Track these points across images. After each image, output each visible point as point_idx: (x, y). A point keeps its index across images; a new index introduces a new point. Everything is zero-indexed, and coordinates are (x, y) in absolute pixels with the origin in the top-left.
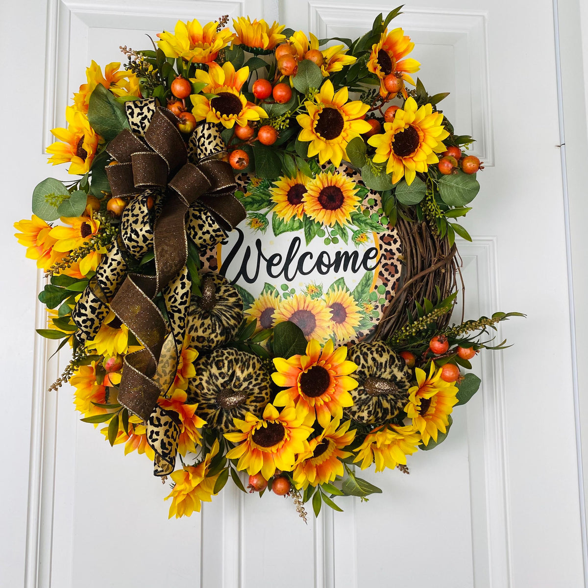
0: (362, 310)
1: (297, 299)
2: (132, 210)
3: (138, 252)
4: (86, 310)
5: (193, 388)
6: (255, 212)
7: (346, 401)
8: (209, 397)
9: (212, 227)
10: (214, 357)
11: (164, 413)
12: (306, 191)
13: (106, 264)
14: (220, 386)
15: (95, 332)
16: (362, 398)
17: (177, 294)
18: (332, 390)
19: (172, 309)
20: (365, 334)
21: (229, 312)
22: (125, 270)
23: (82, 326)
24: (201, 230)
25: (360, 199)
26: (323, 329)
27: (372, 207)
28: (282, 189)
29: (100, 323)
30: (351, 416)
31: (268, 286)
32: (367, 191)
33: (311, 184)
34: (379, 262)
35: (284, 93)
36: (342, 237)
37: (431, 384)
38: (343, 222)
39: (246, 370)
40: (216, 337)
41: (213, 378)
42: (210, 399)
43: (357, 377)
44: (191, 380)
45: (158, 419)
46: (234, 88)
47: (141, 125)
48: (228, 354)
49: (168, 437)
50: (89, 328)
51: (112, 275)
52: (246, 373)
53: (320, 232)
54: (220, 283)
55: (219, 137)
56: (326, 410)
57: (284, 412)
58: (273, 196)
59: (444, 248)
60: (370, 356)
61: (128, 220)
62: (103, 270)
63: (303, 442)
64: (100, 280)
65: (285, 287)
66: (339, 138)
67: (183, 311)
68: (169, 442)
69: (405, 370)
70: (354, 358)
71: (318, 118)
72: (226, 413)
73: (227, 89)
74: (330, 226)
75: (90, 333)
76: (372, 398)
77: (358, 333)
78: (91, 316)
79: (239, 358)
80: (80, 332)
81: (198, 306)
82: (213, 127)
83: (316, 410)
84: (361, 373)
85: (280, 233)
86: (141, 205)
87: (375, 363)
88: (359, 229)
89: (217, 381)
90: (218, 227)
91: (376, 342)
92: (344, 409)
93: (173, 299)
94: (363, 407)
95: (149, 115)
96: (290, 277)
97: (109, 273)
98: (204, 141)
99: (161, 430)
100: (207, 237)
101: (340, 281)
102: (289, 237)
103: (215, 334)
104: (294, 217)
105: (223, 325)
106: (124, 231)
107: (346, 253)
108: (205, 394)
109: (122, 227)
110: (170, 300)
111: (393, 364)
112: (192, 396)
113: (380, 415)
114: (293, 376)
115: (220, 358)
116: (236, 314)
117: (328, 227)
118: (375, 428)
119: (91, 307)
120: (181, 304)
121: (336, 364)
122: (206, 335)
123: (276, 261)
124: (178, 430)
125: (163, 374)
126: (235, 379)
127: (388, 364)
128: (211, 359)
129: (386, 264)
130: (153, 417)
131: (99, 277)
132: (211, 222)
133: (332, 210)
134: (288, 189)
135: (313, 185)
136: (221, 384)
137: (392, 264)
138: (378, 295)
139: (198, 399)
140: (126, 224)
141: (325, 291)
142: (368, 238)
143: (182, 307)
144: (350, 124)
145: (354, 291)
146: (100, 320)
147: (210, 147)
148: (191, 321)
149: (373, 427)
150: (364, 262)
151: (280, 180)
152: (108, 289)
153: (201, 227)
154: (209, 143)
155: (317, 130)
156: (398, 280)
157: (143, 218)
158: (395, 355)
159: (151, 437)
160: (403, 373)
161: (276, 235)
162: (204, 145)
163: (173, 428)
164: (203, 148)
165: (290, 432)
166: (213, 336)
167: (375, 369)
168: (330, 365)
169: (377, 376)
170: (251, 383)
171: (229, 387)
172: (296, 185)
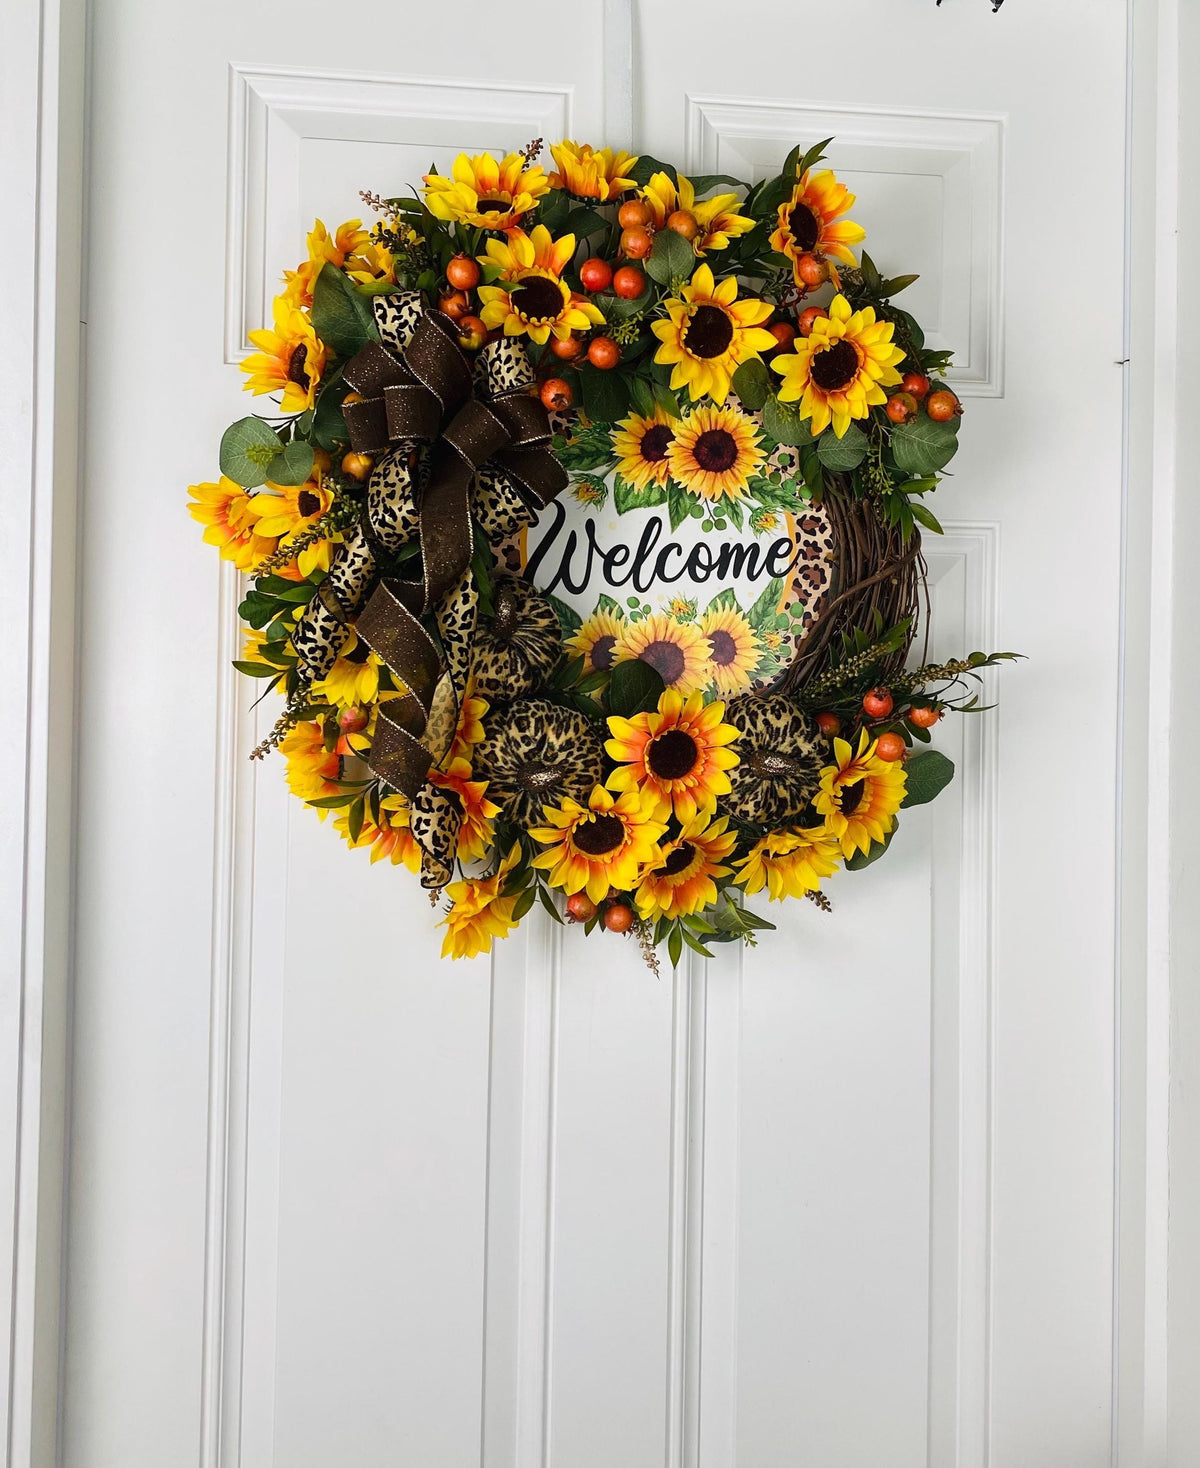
0: (763, 643)
1: (654, 623)
2: (385, 476)
3: (395, 543)
4: (314, 633)
5: (482, 759)
6: (586, 473)
7: (721, 785)
8: (506, 773)
9: (511, 503)
10: (513, 712)
11: (437, 793)
12: (673, 438)
13: (346, 561)
14: (522, 756)
15: (328, 667)
16: (746, 783)
17: (457, 612)
18: (699, 769)
19: (448, 636)
20: (765, 684)
21: (537, 641)
22: (373, 571)
23: (307, 658)
24: (494, 508)
25: (766, 454)
26: (697, 675)
27: (785, 468)
28: (632, 434)
29: (335, 654)
30: (731, 811)
31: (605, 600)
32: (777, 441)
33: (682, 425)
34: (795, 563)
35: (631, 285)
36: (732, 519)
37: (863, 765)
38: (735, 493)
39: (564, 733)
40: (517, 681)
41: (513, 743)
42: (507, 777)
43: (738, 749)
44: (478, 746)
45: (429, 802)
46: (550, 270)
47: (399, 335)
48: (535, 709)
49: (443, 828)
50: (319, 661)
51: (355, 578)
52: (563, 738)
53: (696, 510)
54: (524, 596)
55: (525, 360)
56: (689, 799)
57: (622, 800)
58: (616, 445)
60: (761, 717)
61: (379, 493)
62: (340, 570)
63: (652, 846)
64: (334, 587)
65: (634, 602)
66: (725, 356)
67: (466, 639)
68: (444, 836)
69: (816, 740)
70: (735, 720)
71: (689, 324)
72: (533, 798)
73: (539, 271)
74: (712, 500)
75: (320, 669)
76: (761, 781)
77: (754, 681)
78: (322, 642)
79: (552, 716)
80: (305, 667)
81: (489, 631)
82: (515, 343)
83: (673, 799)
84: (746, 743)
85: (628, 509)
86: (400, 469)
87: (767, 729)
88: (761, 505)
89: (518, 749)
90: (521, 504)
91: (774, 697)
92: (719, 798)
93: (450, 620)
94: (747, 796)
95: (412, 320)
96: (643, 585)
97: (349, 576)
98: (500, 367)
99: (433, 817)
100: (503, 519)
101: (728, 595)
102: (643, 516)
103: (516, 676)
104: (652, 482)
105: (529, 662)
106: (373, 509)
107: (739, 547)
108: (500, 768)
109: (369, 503)
110: (445, 621)
111: (796, 730)
112: (480, 770)
113: (774, 809)
114: (638, 744)
115: (524, 715)
116: (549, 646)
117: (709, 501)
118: (769, 831)
119: (322, 628)
120: (463, 627)
121: (706, 728)
122: (500, 677)
123: (619, 557)
124: (458, 820)
125: (434, 736)
126: (546, 746)
127: (788, 730)
128: (510, 715)
129: (806, 567)
130: (420, 797)
131: (333, 582)
132: (510, 496)
133: (716, 472)
134: (642, 433)
135: (685, 429)
136: (525, 754)
137: (816, 566)
138: (791, 618)
139: (489, 775)
140: (375, 498)
141: (700, 610)
142: (776, 521)
143: (464, 633)
144: (743, 333)
145: (750, 612)
146: (336, 649)
147: (510, 377)
148: (477, 656)
149: (766, 830)
150: (769, 564)
151: (630, 418)
152: (348, 600)
153: (494, 503)
154: (509, 370)
155: (687, 343)
156: (825, 594)
157: (404, 489)
158: (801, 717)
159: (417, 828)
160: (812, 745)
161: (620, 513)
162: (500, 373)
163: (450, 815)
164: (499, 377)
165: (632, 831)
166: (512, 679)
167: (768, 738)
168: (696, 730)
169: (770, 748)
170: (571, 754)
171: (536, 759)
172: (655, 427)
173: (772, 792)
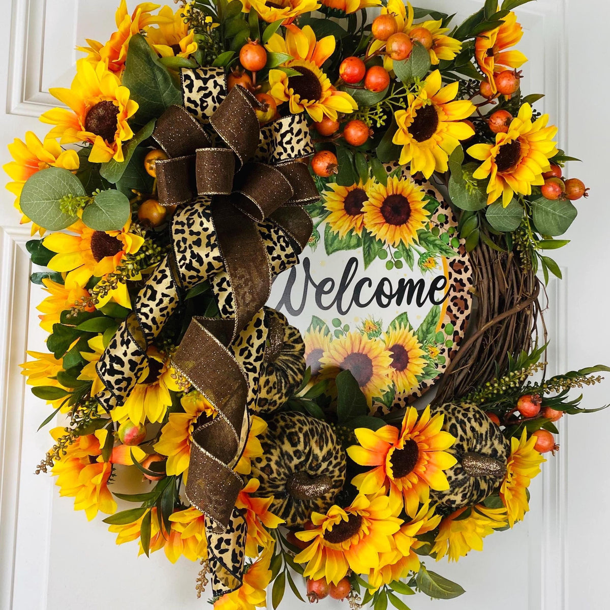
0: (427, 354)
1: (351, 339)
2: (190, 226)
4: (123, 366)
7: (438, 482)
8: (278, 483)
9: (285, 250)
11: (237, 514)
12: (367, 199)
13: (154, 300)
14: (293, 468)
16: (459, 479)
17: (252, 346)
18: (422, 469)
19: (245, 367)
20: (428, 385)
21: (296, 364)
23: (113, 388)
24: (271, 254)
25: (429, 214)
26: (381, 379)
27: (442, 225)
28: (338, 194)
29: (136, 383)
31: (316, 321)
32: (437, 204)
33: (373, 189)
34: (448, 294)
35: (380, 81)
36: (407, 261)
38: (408, 242)
39: (325, 445)
40: (280, 398)
41: (286, 457)
42: (278, 486)
43: (454, 452)
44: (255, 460)
45: (230, 522)
47: (202, 104)
48: (300, 424)
49: (240, 545)
50: (123, 391)
51: (161, 316)
52: (325, 450)
53: (382, 253)
55: (310, 134)
56: (414, 494)
58: (326, 202)
59: (528, 283)
60: (468, 425)
61: (185, 240)
62: (148, 308)
64: (143, 323)
65: (337, 323)
69: (504, 441)
70: (448, 427)
71: (416, 115)
72: (297, 503)
74: (393, 246)
75: (121, 397)
76: (470, 477)
77: (421, 383)
78: (129, 374)
79: (313, 429)
82: (304, 119)
83: (403, 495)
84: (459, 447)
85: (335, 251)
86: (204, 220)
87: (474, 434)
88: (426, 251)
89: (291, 462)
90: (291, 250)
92: (433, 492)
93: (246, 353)
94: (456, 490)
95: (215, 92)
96: (344, 309)
97: (157, 313)
98: (291, 138)
99: (233, 537)
100: (277, 263)
101: (403, 317)
102: (344, 256)
103: (280, 394)
104: (351, 231)
105: (289, 382)
106: (180, 255)
107: (411, 281)
108: (274, 479)
109: (176, 249)
110: (241, 354)
111: (493, 435)
114: (382, 451)
115: (292, 430)
117: (391, 247)
119: (130, 361)
120: (256, 359)
121: (429, 435)
123: (327, 287)
126: (311, 458)
127: (488, 435)
128: (279, 430)
129: (455, 298)
133: (396, 226)
134: (346, 195)
135: (375, 190)
136: (295, 466)
137: (462, 297)
138: (445, 335)
139: (263, 486)
140: (181, 244)
141: (384, 328)
142: (436, 263)
143: (257, 365)
144: (449, 125)
145: (418, 330)
146: (138, 379)
147: (298, 147)
150: (431, 294)
152: (152, 334)
153: (271, 250)
154: (298, 141)
156: (467, 317)
158: (492, 423)
159: (218, 547)
160: (503, 446)
161: (328, 253)
164: (288, 147)
165: (371, 524)
166: (277, 397)
167: (475, 442)
168: (422, 438)
169: (476, 450)
170: (330, 462)
171: (303, 469)
172: (355, 190)
173: (477, 485)
